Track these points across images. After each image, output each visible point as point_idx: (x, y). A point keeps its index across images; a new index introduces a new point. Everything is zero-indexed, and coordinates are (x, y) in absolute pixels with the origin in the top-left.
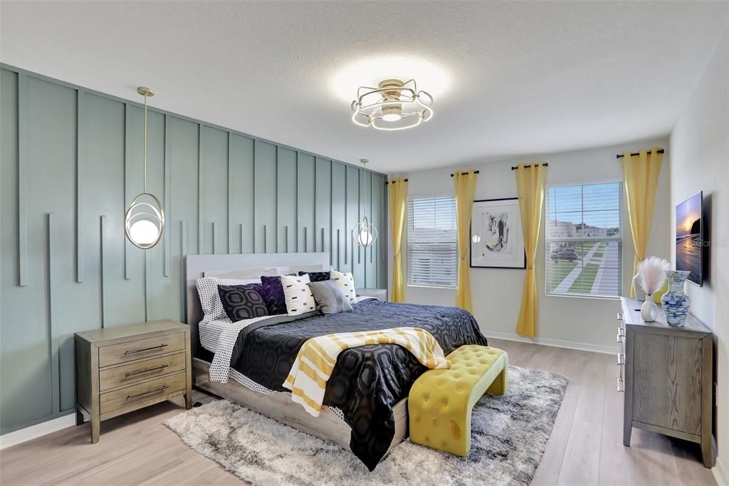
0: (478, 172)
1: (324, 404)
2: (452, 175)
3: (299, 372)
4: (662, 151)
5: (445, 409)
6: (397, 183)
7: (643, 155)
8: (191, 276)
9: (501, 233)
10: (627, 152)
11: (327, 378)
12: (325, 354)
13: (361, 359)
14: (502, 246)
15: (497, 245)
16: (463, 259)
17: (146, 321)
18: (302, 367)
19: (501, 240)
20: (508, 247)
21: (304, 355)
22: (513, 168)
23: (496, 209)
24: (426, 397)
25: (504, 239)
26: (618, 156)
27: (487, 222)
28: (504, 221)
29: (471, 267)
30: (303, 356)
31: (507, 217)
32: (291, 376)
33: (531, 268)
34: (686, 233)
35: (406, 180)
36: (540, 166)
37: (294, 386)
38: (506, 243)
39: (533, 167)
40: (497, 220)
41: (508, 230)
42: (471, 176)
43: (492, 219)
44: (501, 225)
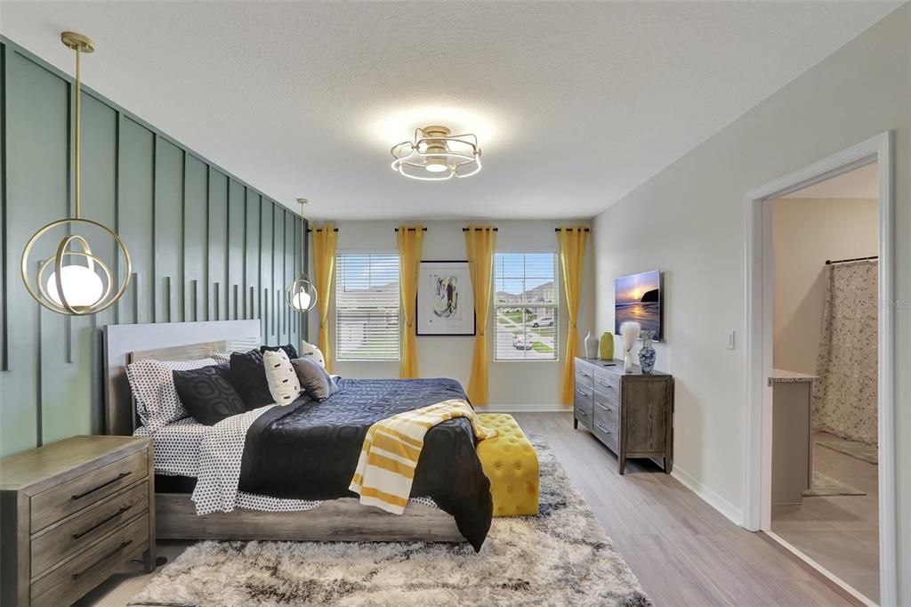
0: (426, 229)
1: (411, 496)
2: (396, 230)
3: (370, 467)
4: (587, 230)
5: (519, 473)
6: (324, 232)
7: (575, 231)
8: (115, 360)
9: (450, 297)
10: (564, 227)
11: (414, 464)
12: (406, 439)
13: (453, 435)
14: (451, 311)
15: (446, 310)
16: (410, 326)
17: (40, 444)
18: (373, 460)
19: (449, 306)
20: (458, 313)
21: (374, 445)
22: (464, 230)
23: (445, 271)
24: (498, 465)
25: (453, 304)
26: (557, 230)
27: (435, 284)
28: (454, 284)
29: (417, 335)
30: (372, 447)
31: (456, 280)
32: (358, 475)
33: (483, 334)
34: (634, 301)
35: (336, 230)
36: (491, 230)
37: (364, 485)
38: (455, 308)
39: (484, 231)
40: (446, 283)
41: (457, 295)
42: (418, 233)
43: (441, 282)
44: (450, 289)
